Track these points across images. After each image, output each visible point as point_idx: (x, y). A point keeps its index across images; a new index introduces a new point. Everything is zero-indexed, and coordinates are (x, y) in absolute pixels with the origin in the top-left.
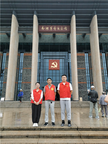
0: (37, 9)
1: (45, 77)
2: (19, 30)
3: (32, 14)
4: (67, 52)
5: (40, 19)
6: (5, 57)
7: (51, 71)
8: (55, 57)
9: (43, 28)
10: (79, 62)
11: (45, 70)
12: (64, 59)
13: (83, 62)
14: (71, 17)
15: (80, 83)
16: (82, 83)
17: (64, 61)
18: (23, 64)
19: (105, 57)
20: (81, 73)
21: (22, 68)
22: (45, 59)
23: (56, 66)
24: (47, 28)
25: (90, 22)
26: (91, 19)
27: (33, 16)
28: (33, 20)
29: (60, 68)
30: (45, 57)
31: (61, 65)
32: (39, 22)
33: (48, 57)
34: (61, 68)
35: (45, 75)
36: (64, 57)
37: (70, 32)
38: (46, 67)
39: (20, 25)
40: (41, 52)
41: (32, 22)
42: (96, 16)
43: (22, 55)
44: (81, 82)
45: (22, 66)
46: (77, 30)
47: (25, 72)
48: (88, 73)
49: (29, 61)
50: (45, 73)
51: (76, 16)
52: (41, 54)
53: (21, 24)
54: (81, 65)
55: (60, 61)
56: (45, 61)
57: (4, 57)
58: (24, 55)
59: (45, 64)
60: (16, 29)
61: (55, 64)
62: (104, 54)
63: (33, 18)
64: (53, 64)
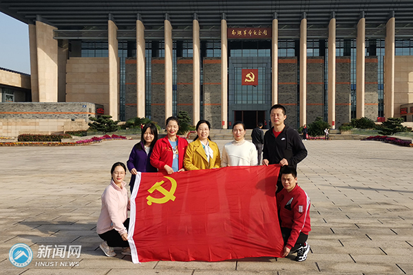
1: (235, 96)
6: (176, 65)
7: (245, 87)
8: (251, 65)
9: (233, 33)
10: (287, 73)
11: (236, 86)
12: (264, 68)
13: (294, 73)
16: (290, 104)
17: (264, 71)
18: (204, 77)
20: (289, 90)
22: (236, 69)
23: (252, 80)
24: (240, 33)
30: (235, 65)
31: (260, 77)
33: (241, 65)
34: (260, 82)
35: (236, 92)
36: (264, 65)
37: (271, 38)
38: (237, 80)
40: (230, 58)
42: (305, 21)
44: (288, 103)
49: (212, 73)
50: (236, 90)
52: (230, 61)
54: (289, 78)
55: (259, 71)
56: (236, 71)
58: (204, 62)
59: (236, 76)
61: (251, 76)
64: (248, 75)
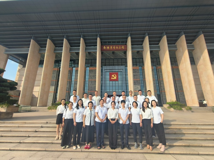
0: (100, 33)
1: (106, 87)
2: (86, 49)
3: (96, 37)
4: (124, 66)
5: (102, 41)
6: (75, 71)
7: (111, 82)
8: (114, 70)
10: (135, 74)
11: (106, 81)
12: (121, 72)
13: (138, 74)
14: (127, 38)
15: (135, 91)
17: (121, 74)
18: (89, 77)
19: (156, 70)
20: (136, 83)
21: (88, 79)
22: (106, 72)
23: (115, 78)
24: (108, 48)
25: (143, 41)
26: (143, 39)
27: (97, 38)
28: (97, 42)
29: (119, 79)
30: (106, 71)
31: (119, 77)
32: (101, 43)
35: (106, 85)
37: (127, 50)
38: (107, 78)
39: (86, 46)
40: (103, 67)
41: (96, 43)
43: (88, 69)
45: (88, 78)
46: (132, 48)
47: (90, 83)
48: (142, 83)
49: (93, 74)
50: (106, 83)
51: (131, 37)
52: (103, 68)
53: (87, 44)
54: (136, 77)
55: (119, 74)
56: (106, 74)
57: (73, 71)
58: (89, 69)
59: (106, 76)
60: (84, 49)
62: (155, 67)
63: (97, 40)
64: (113, 76)
